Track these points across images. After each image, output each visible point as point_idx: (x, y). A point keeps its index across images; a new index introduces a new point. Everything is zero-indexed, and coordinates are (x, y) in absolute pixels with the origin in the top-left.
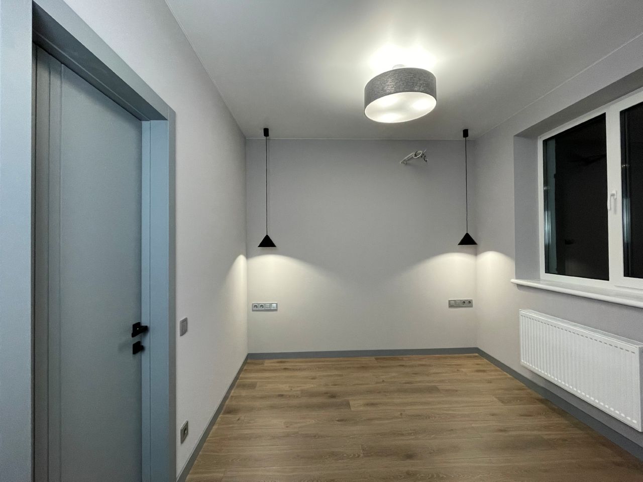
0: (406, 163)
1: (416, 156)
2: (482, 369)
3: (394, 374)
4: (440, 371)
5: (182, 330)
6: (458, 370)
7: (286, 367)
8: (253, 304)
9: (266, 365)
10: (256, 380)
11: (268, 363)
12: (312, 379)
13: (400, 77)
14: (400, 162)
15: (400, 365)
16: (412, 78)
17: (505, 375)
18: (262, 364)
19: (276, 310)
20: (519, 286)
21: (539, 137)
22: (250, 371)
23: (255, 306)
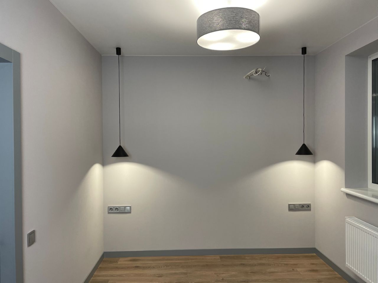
0: (250, 78)
1: (256, 73)
2: (315, 268)
3: (234, 273)
4: (276, 270)
5: (30, 241)
6: (293, 270)
7: (138, 265)
8: (109, 207)
9: (119, 263)
10: (108, 278)
11: (122, 261)
12: (159, 277)
13: (224, 16)
14: (244, 77)
15: (242, 264)
16: (235, 16)
17: (335, 274)
18: (117, 262)
19: (130, 212)
20: (348, 195)
21: (369, 57)
22: (105, 269)
23: (110, 209)
